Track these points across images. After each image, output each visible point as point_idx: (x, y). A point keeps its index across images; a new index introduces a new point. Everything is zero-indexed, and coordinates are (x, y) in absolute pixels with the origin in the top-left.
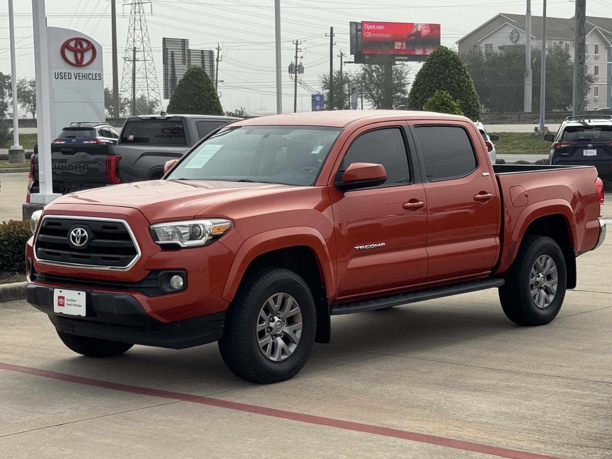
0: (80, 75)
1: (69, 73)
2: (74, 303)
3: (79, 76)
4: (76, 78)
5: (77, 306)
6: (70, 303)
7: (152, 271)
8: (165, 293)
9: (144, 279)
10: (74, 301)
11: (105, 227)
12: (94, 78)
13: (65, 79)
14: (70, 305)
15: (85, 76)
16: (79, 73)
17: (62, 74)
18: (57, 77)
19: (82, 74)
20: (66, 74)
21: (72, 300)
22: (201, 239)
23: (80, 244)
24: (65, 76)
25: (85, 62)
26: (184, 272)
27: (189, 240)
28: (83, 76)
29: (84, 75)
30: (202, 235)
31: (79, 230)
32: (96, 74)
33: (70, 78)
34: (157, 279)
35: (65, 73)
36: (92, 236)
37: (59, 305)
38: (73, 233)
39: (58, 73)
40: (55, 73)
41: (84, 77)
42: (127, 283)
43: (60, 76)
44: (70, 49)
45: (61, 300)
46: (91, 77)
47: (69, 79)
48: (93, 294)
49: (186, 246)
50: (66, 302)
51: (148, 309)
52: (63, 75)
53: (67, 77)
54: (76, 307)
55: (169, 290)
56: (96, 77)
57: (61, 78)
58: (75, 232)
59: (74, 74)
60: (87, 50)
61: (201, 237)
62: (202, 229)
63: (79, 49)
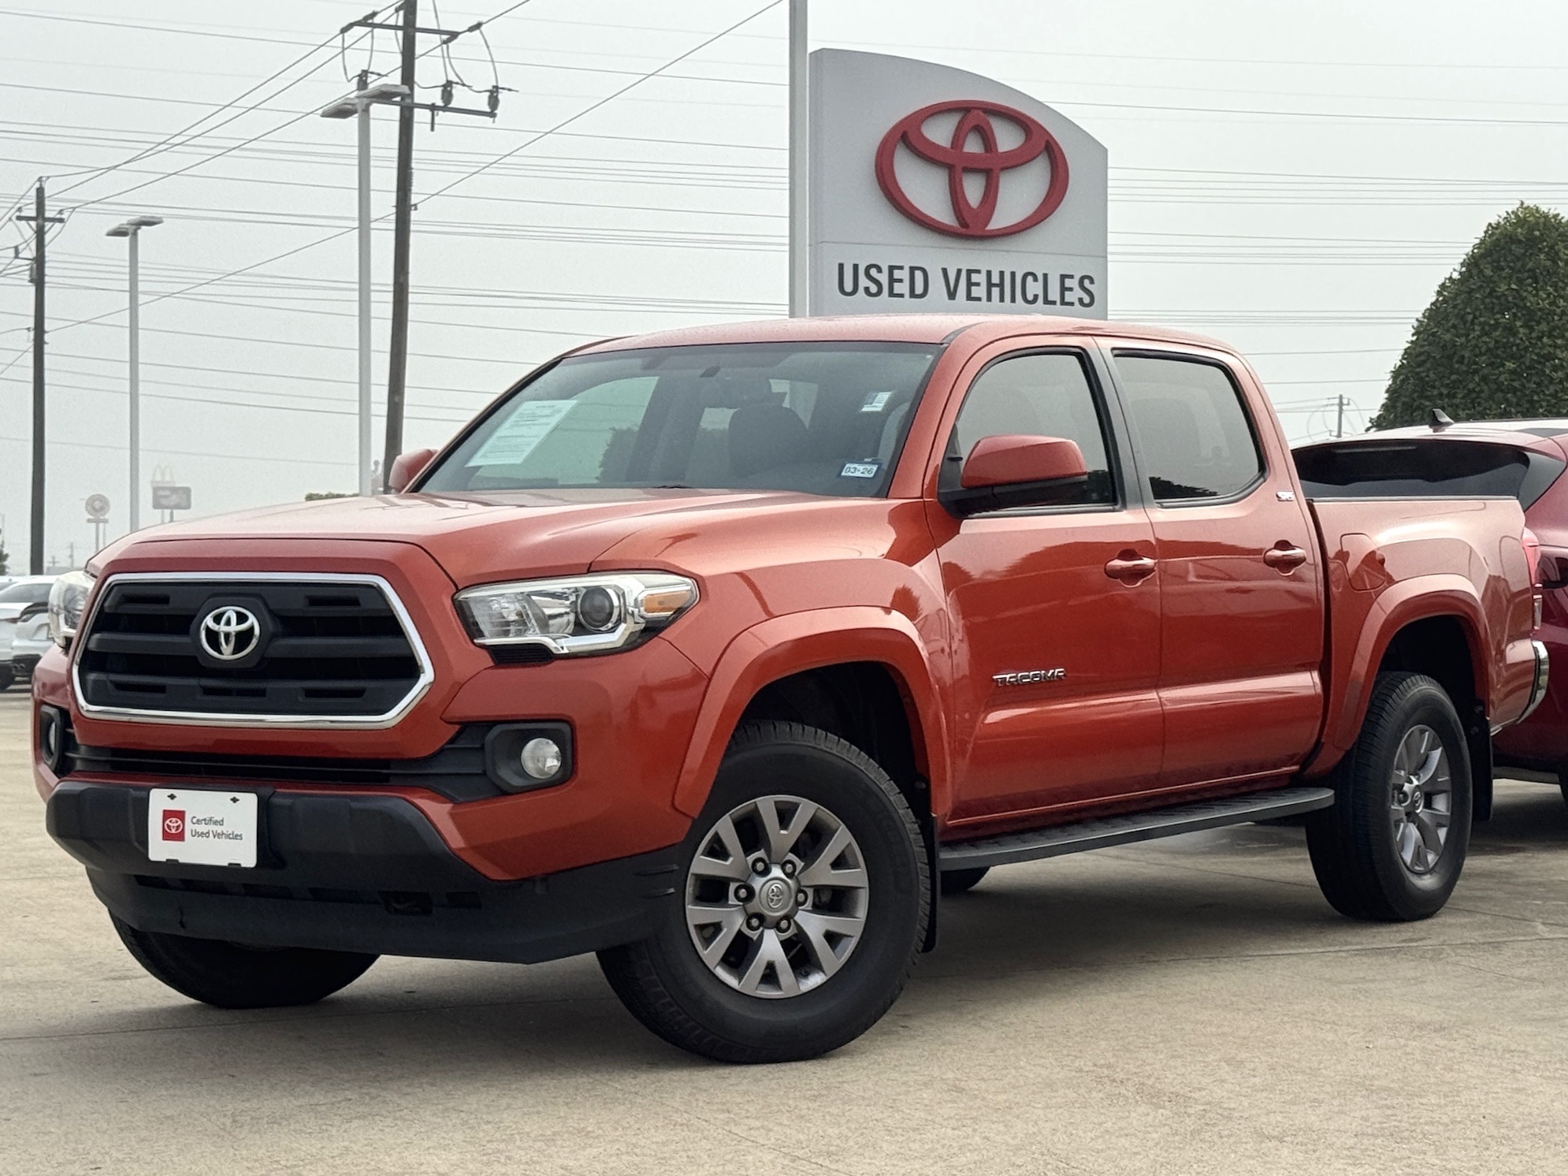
0: (975, 278)
1: (912, 269)
2: (219, 829)
3: (970, 284)
4: (952, 295)
5: (228, 836)
6: (202, 828)
7: (468, 727)
8: (503, 792)
9: (442, 751)
10: (216, 823)
11: (314, 601)
12: (1054, 294)
13: (892, 294)
14: (202, 834)
15: (1001, 285)
16: (970, 272)
17: (879, 270)
18: (849, 287)
19: (989, 273)
20: (897, 274)
21: (209, 821)
22: (612, 630)
23: (234, 653)
24: (892, 281)
25: (1005, 215)
26: (565, 728)
27: (574, 634)
28: (990, 285)
29: (995, 279)
30: (614, 618)
31: (231, 612)
32: (1063, 277)
33: (919, 290)
34: (482, 748)
35: (892, 268)
36: (271, 627)
37: (167, 836)
38: (209, 621)
39: (856, 267)
40: (841, 266)
41: (995, 291)
42: (386, 763)
43: (864, 282)
44: (927, 154)
45: (174, 823)
46: (1034, 288)
47: (913, 294)
48: (276, 800)
49: (566, 651)
50: (189, 827)
51: (455, 840)
52: (884, 278)
53: (902, 288)
54: (224, 840)
55: (517, 782)
56: (1064, 289)
57: (874, 289)
58: (217, 619)
59: (945, 271)
60: (1016, 161)
61: (610, 625)
62: (616, 602)
63: (973, 156)
